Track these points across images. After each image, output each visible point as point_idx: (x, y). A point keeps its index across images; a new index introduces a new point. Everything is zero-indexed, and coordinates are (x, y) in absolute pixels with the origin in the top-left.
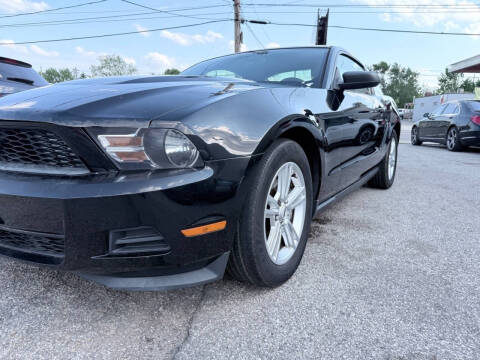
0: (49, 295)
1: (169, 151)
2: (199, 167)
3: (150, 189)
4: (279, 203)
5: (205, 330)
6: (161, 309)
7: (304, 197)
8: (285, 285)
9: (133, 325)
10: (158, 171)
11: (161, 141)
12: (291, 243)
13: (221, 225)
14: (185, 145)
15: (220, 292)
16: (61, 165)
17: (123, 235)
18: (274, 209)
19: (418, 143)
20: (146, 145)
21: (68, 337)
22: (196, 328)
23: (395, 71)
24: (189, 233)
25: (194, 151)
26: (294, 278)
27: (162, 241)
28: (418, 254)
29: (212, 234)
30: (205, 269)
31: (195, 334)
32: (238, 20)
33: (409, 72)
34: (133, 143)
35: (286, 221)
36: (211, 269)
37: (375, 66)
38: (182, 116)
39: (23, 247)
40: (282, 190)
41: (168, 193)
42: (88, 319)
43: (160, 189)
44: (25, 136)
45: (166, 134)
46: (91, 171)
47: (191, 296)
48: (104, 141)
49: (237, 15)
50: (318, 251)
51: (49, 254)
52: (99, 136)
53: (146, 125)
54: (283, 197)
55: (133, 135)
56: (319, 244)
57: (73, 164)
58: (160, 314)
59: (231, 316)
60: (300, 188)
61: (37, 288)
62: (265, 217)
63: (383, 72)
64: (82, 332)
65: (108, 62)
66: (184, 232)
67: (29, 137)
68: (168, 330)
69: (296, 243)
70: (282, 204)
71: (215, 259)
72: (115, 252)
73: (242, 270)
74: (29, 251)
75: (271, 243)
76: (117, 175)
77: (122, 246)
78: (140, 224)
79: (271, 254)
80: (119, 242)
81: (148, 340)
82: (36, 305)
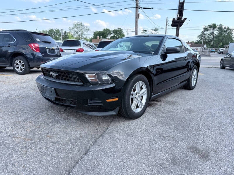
0: (69, 118)
1: (103, 79)
2: (111, 83)
3: (99, 89)
4: (136, 94)
5: (112, 128)
6: (100, 123)
7: (146, 92)
8: (138, 119)
9: (93, 126)
10: (100, 84)
11: (101, 76)
12: (141, 106)
13: (117, 99)
14: (108, 77)
15: (118, 120)
16: (75, 82)
17: (91, 100)
18: (134, 96)
19: (223, 67)
20: (98, 77)
21: (76, 127)
22: (110, 127)
23: (220, 28)
24: (108, 101)
25: (110, 79)
26: (141, 117)
27: (101, 103)
28: (187, 113)
29: (115, 101)
30: (112, 111)
31: (109, 128)
32: (137, 8)
33: (228, 29)
34: (94, 77)
35: (139, 99)
36: (114, 111)
37: (209, 26)
38: (107, 69)
39: (63, 103)
40: (138, 90)
41: (103, 90)
42: (80, 123)
43: (101, 89)
44: (66, 74)
45: (103, 74)
46: (84, 83)
47: (109, 120)
48: (87, 76)
49: (137, 5)
50: (152, 110)
51: (72, 105)
52: (86, 75)
53: (98, 72)
54: (138, 92)
55: (94, 75)
56: (153, 108)
57: (79, 81)
58: (100, 124)
59: (120, 125)
60: (145, 89)
61: (65, 116)
62: (131, 98)
63: (214, 29)
64: (79, 126)
65: (76, 25)
66: (107, 100)
67: (67, 74)
68: (102, 128)
69: (143, 107)
70: (138, 94)
71: (115, 108)
72: (89, 105)
73: (123, 113)
74: (66, 104)
75: (133, 106)
76: (90, 85)
77: (91, 103)
78: (95, 98)
79: (133, 109)
80: (90, 102)
81: (97, 129)
82: (66, 120)
